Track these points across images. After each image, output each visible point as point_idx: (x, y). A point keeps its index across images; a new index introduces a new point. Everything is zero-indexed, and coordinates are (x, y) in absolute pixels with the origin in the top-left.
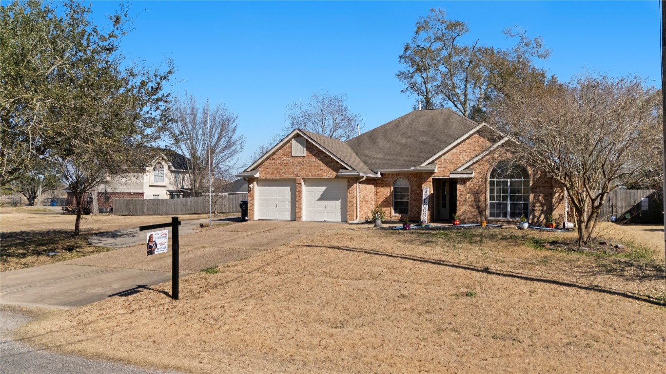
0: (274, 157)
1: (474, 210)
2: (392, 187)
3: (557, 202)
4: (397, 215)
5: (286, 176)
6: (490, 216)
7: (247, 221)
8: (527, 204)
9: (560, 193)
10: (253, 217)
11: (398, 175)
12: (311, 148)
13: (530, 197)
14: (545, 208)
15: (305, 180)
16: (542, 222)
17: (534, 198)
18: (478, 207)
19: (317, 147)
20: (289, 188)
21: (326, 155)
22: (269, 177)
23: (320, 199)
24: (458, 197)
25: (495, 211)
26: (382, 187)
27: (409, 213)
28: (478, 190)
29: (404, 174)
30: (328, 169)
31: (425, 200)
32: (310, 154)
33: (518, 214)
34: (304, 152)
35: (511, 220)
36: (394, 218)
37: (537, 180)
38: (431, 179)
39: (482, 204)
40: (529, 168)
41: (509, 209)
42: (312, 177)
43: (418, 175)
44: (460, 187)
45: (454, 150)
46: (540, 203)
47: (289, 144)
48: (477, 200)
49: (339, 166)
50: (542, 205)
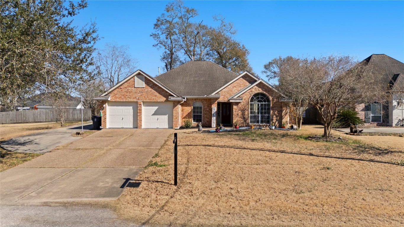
0: (122, 87)
1: (242, 119)
2: (192, 107)
3: (284, 115)
4: (195, 123)
5: (130, 100)
6: (250, 123)
7: (100, 129)
8: (269, 116)
9: (286, 110)
10: (106, 126)
11: (196, 99)
12: (148, 82)
13: (271, 112)
14: (278, 118)
15: (143, 102)
16: (276, 125)
17: (273, 113)
18: (244, 118)
19: (152, 82)
20: (131, 107)
21: (158, 87)
22: (118, 100)
23: (153, 115)
24: (234, 112)
25: (253, 120)
26: (186, 106)
27: (202, 121)
28: (244, 108)
29: (199, 99)
30: (160, 96)
31: (214, 114)
32: (148, 86)
33: (264, 121)
34: (143, 84)
35: (261, 125)
36: (193, 125)
37: (274, 103)
38: (216, 102)
39: (246, 117)
40: (270, 97)
41: (260, 119)
42: (149, 101)
43: (208, 100)
44: (235, 107)
45: (229, 86)
46: (276, 115)
47: (132, 79)
48: (243, 114)
49: (168, 94)
50: (277, 117)
